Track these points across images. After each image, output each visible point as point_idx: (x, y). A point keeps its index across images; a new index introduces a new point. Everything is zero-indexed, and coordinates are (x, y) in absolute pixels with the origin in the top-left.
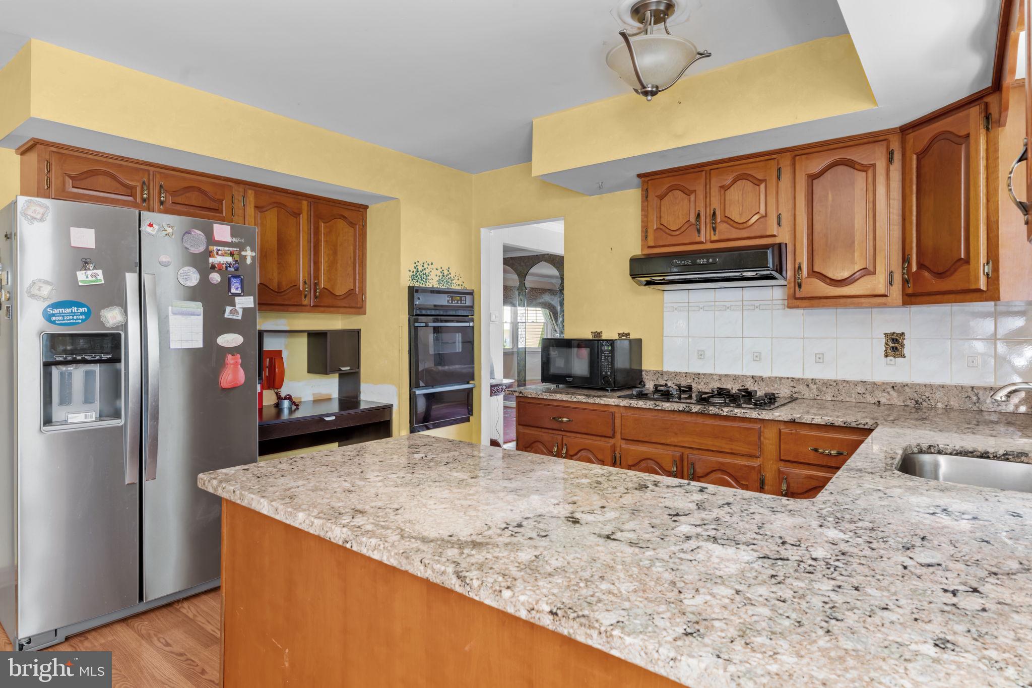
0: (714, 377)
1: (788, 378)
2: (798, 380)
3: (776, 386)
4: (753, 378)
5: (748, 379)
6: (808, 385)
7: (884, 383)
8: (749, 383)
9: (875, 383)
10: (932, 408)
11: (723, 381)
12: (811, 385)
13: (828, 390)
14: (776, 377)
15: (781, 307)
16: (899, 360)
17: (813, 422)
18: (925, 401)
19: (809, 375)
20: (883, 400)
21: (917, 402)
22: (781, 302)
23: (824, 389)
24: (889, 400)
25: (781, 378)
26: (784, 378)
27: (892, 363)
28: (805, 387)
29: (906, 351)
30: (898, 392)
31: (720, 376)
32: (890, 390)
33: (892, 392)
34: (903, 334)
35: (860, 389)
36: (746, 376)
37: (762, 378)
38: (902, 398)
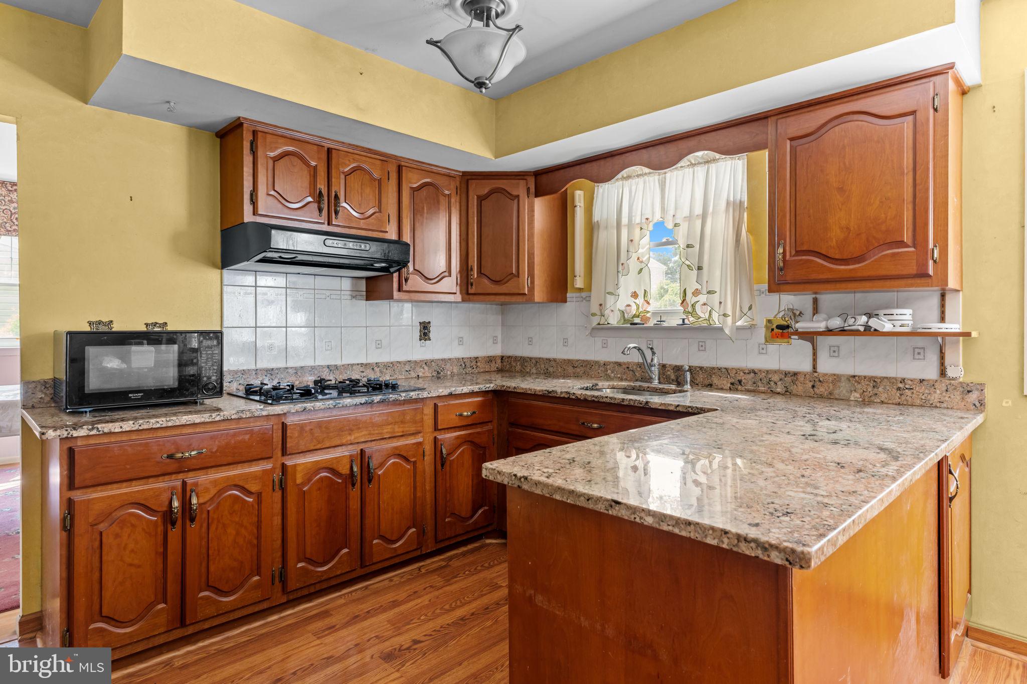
0: (290, 371)
1: (358, 364)
2: (366, 365)
3: (348, 373)
4: (328, 368)
5: (324, 370)
6: (373, 369)
7: (421, 361)
8: (325, 372)
9: (416, 362)
10: (446, 376)
11: (299, 374)
12: (375, 368)
13: (387, 372)
14: (349, 365)
15: (349, 297)
16: (428, 342)
17: (463, 392)
18: (442, 371)
19: (372, 360)
20: (421, 374)
21: (438, 372)
22: (348, 293)
23: (385, 370)
24: (424, 373)
25: (352, 365)
26: (355, 365)
27: (423, 345)
28: (371, 371)
29: (431, 335)
30: (429, 367)
31: (296, 368)
32: (424, 365)
33: (426, 368)
34: (429, 322)
35: (407, 368)
36: (322, 366)
37: (336, 367)
38: (430, 371)
